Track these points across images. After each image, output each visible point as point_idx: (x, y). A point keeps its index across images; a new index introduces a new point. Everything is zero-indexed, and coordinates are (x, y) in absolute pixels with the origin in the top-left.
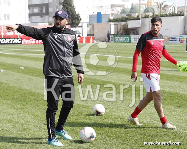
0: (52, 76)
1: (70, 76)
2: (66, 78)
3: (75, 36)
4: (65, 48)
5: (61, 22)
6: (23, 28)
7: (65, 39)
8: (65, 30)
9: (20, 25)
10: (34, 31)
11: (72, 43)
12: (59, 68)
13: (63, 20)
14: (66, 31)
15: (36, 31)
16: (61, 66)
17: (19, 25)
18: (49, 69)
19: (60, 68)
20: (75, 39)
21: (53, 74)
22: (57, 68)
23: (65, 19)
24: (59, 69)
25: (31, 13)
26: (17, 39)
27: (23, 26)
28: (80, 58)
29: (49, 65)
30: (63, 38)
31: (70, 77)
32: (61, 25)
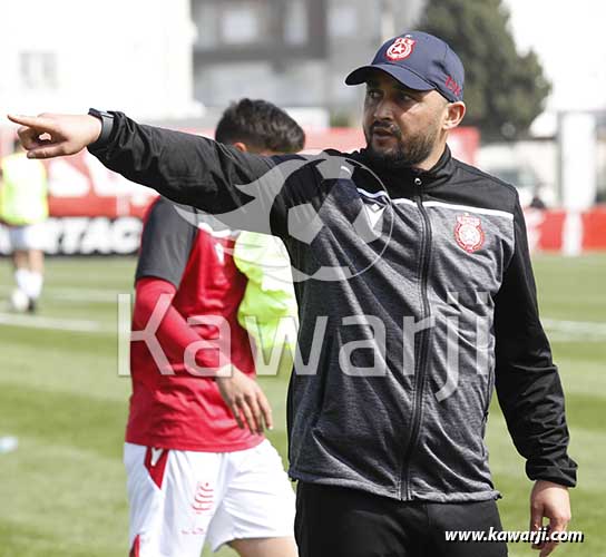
0: (332, 481)
1: (474, 496)
2: (438, 502)
3: (510, 216)
4: (432, 295)
5: (405, 116)
6: (134, 142)
7: (435, 232)
8: (445, 171)
9: (117, 116)
10: (216, 166)
11: (491, 262)
12: (386, 433)
13: (419, 100)
14: (448, 177)
15: (231, 170)
16: (401, 415)
17: (109, 121)
18: (317, 433)
19: (395, 427)
20: (511, 243)
21: (345, 468)
22: (372, 428)
23: (433, 97)
24: (382, 438)
25: (209, 42)
26: (113, 219)
27: (140, 130)
28: (552, 377)
29: (320, 405)
30: (420, 224)
31: (471, 502)
32: (404, 138)
